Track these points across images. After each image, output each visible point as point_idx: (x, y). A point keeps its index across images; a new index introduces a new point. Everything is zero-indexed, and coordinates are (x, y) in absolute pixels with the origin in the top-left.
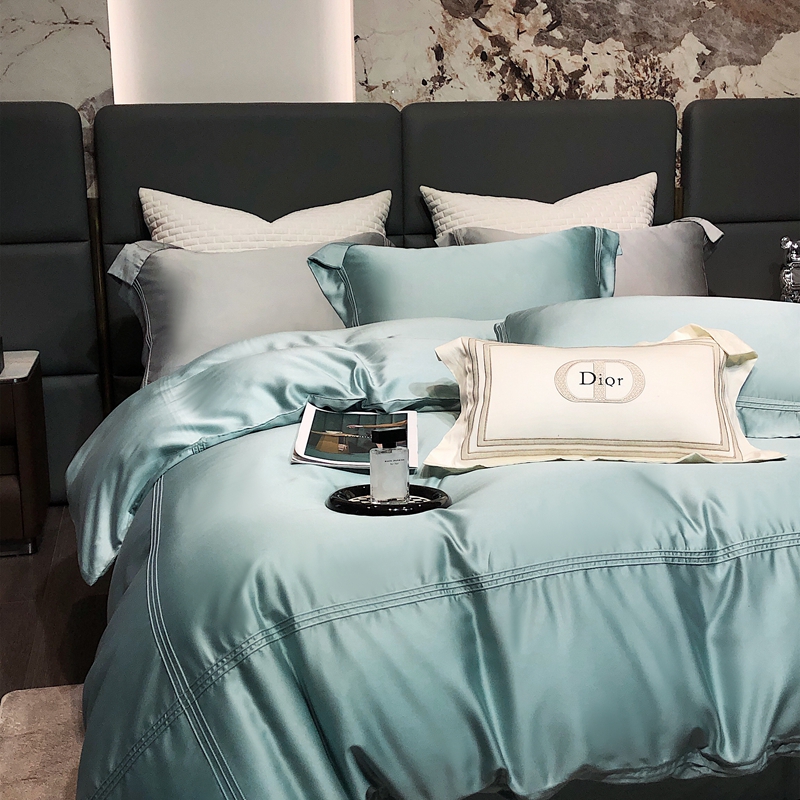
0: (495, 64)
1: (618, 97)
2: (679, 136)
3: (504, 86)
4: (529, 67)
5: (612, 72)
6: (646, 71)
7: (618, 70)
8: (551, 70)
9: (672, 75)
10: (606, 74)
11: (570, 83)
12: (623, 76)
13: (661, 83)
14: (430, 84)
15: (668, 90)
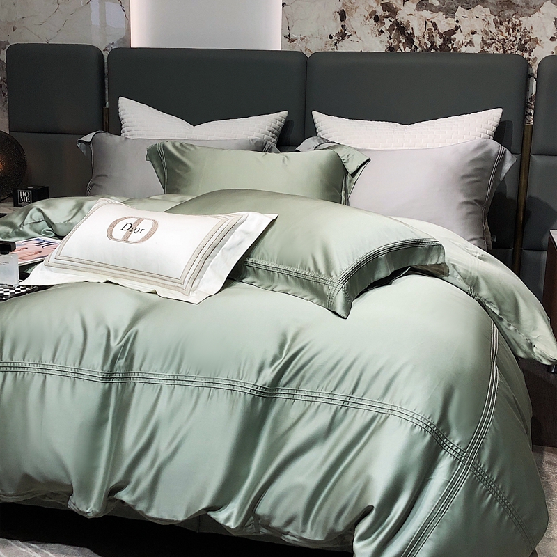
0: (384, 23)
4: (411, 26)
5: (479, 32)
6: (508, 31)
7: (485, 30)
9: (531, 34)
10: (474, 33)
11: (444, 39)
12: (488, 35)
13: (521, 41)
14: (335, 38)
15: (527, 46)
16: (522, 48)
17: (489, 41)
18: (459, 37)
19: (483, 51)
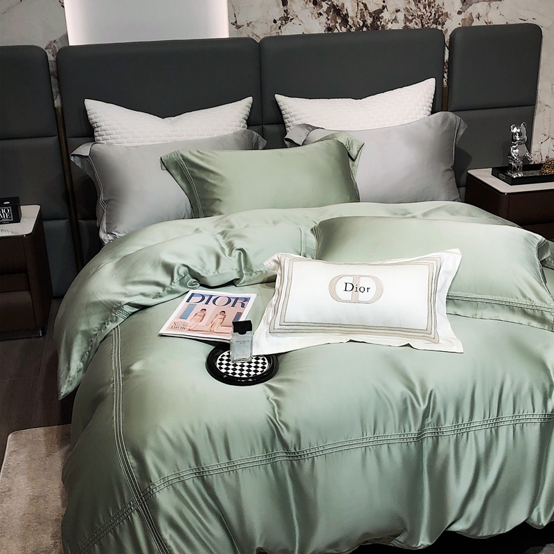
0: (322, 7)
2: (447, 51)
3: (329, 22)
4: (345, 8)
5: (402, 10)
6: (425, 8)
7: (406, 8)
8: (361, 10)
9: (442, 10)
10: (398, 11)
11: (374, 18)
12: (409, 12)
13: (435, 16)
14: (279, 22)
15: (440, 20)
16: (436, 22)
17: (410, 18)
18: (386, 15)
19: (406, 27)
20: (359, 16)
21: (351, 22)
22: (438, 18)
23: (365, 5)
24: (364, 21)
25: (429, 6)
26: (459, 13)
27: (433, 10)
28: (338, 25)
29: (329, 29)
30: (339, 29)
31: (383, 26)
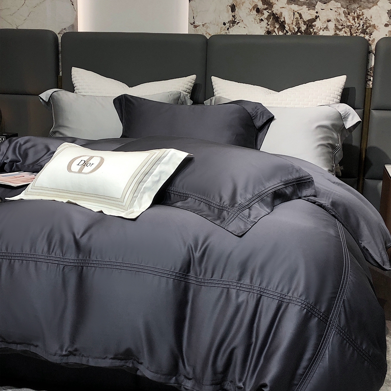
0: (264, 14)
1: (336, 34)
2: (373, 58)
3: (269, 27)
4: (283, 16)
5: (333, 20)
6: (354, 19)
7: (337, 19)
8: (297, 18)
9: (370, 22)
10: (329, 21)
11: (307, 26)
12: (339, 22)
13: (363, 27)
14: (227, 25)
15: (367, 30)
16: (364, 32)
17: (340, 27)
18: (318, 24)
20: (294, 23)
21: (287, 28)
22: (366, 29)
23: (300, 15)
24: (299, 28)
25: (358, 18)
26: (386, 25)
27: (362, 22)
28: (276, 30)
29: (269, 32)
30: (277, 32)
31: (315, 33)
